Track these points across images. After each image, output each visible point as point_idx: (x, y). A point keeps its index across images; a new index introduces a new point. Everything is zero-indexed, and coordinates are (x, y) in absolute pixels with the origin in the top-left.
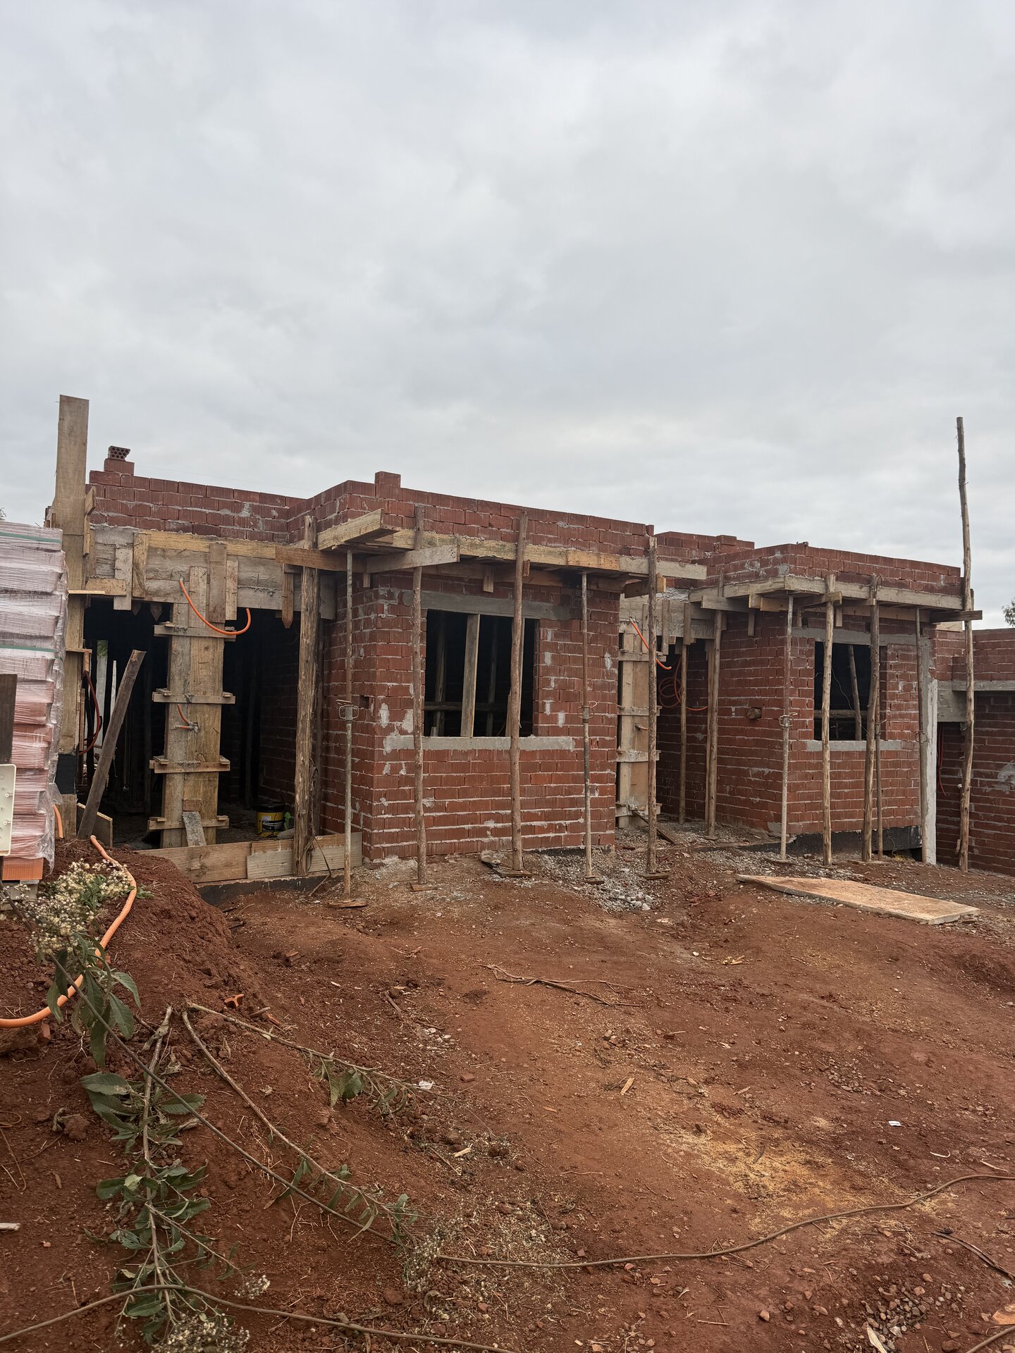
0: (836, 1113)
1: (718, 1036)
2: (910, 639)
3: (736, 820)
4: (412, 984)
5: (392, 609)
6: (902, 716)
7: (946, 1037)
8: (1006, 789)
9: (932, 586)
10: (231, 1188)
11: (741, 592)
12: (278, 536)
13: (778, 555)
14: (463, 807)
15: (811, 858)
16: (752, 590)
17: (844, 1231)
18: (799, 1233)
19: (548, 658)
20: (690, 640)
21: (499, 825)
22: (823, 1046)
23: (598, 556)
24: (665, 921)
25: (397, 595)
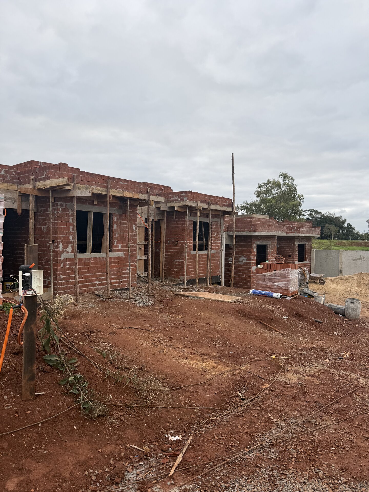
0: (217, 351)
1: (183, 336)
2: (219, 220)
3: (169, 276)
4: (92, 332)
5: (63, 210)
6: (216, 243)
7: (238, 331)
8: (241, 263)
9: (225, 204)
10: (91, 379)
11: (172, 205)
12: (15, 182)
13: (184, 194)
14: (88, 277)
15: (192, 286)
16: (176, 204)
17: (228, 375)
18: (218, 376)
19: (115, 227)
20: (156, 219)
21: (100, 282)
22: (210, 336)
23: (133, 193)
24: (157, 308)
25: (64, 205)
